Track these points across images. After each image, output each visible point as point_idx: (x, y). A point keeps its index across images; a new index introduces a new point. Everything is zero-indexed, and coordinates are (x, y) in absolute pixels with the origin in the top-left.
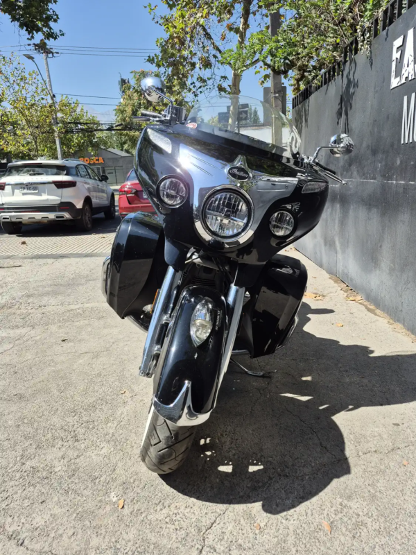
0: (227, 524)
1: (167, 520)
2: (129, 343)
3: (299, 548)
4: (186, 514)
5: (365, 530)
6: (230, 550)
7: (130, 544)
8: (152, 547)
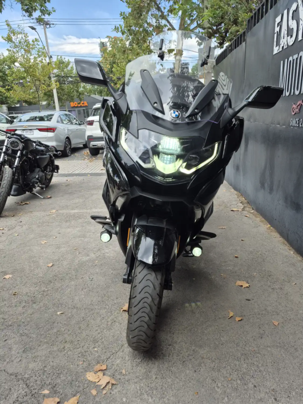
0: (117, 359)
1: (80, 355)
2: (83, 239)
3: (158, 376)
5: (204, 367)
6: (114, 375)
8: (66, 371)
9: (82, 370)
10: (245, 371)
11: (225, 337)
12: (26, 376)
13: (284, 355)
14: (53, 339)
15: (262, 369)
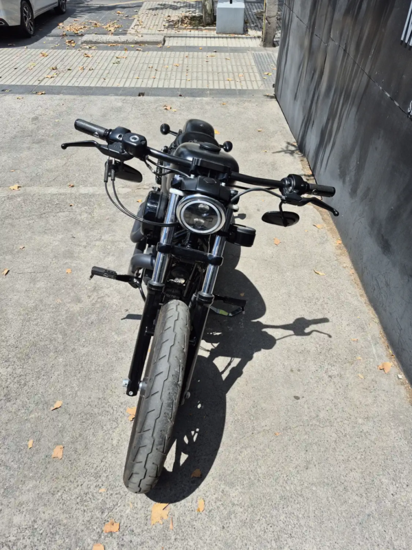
0: (127, 507)
1: (78, 500)
3: (178, 537)
4: (95, 494)
5: (234, 521)
6: (123, 535)
7: (46, 524)
9: (83, 527)
10: (282, 525)
11: (263, 468)
12: (12, 538)
13: (330, 499)
14: (41, 471)
15: (302, 522)
